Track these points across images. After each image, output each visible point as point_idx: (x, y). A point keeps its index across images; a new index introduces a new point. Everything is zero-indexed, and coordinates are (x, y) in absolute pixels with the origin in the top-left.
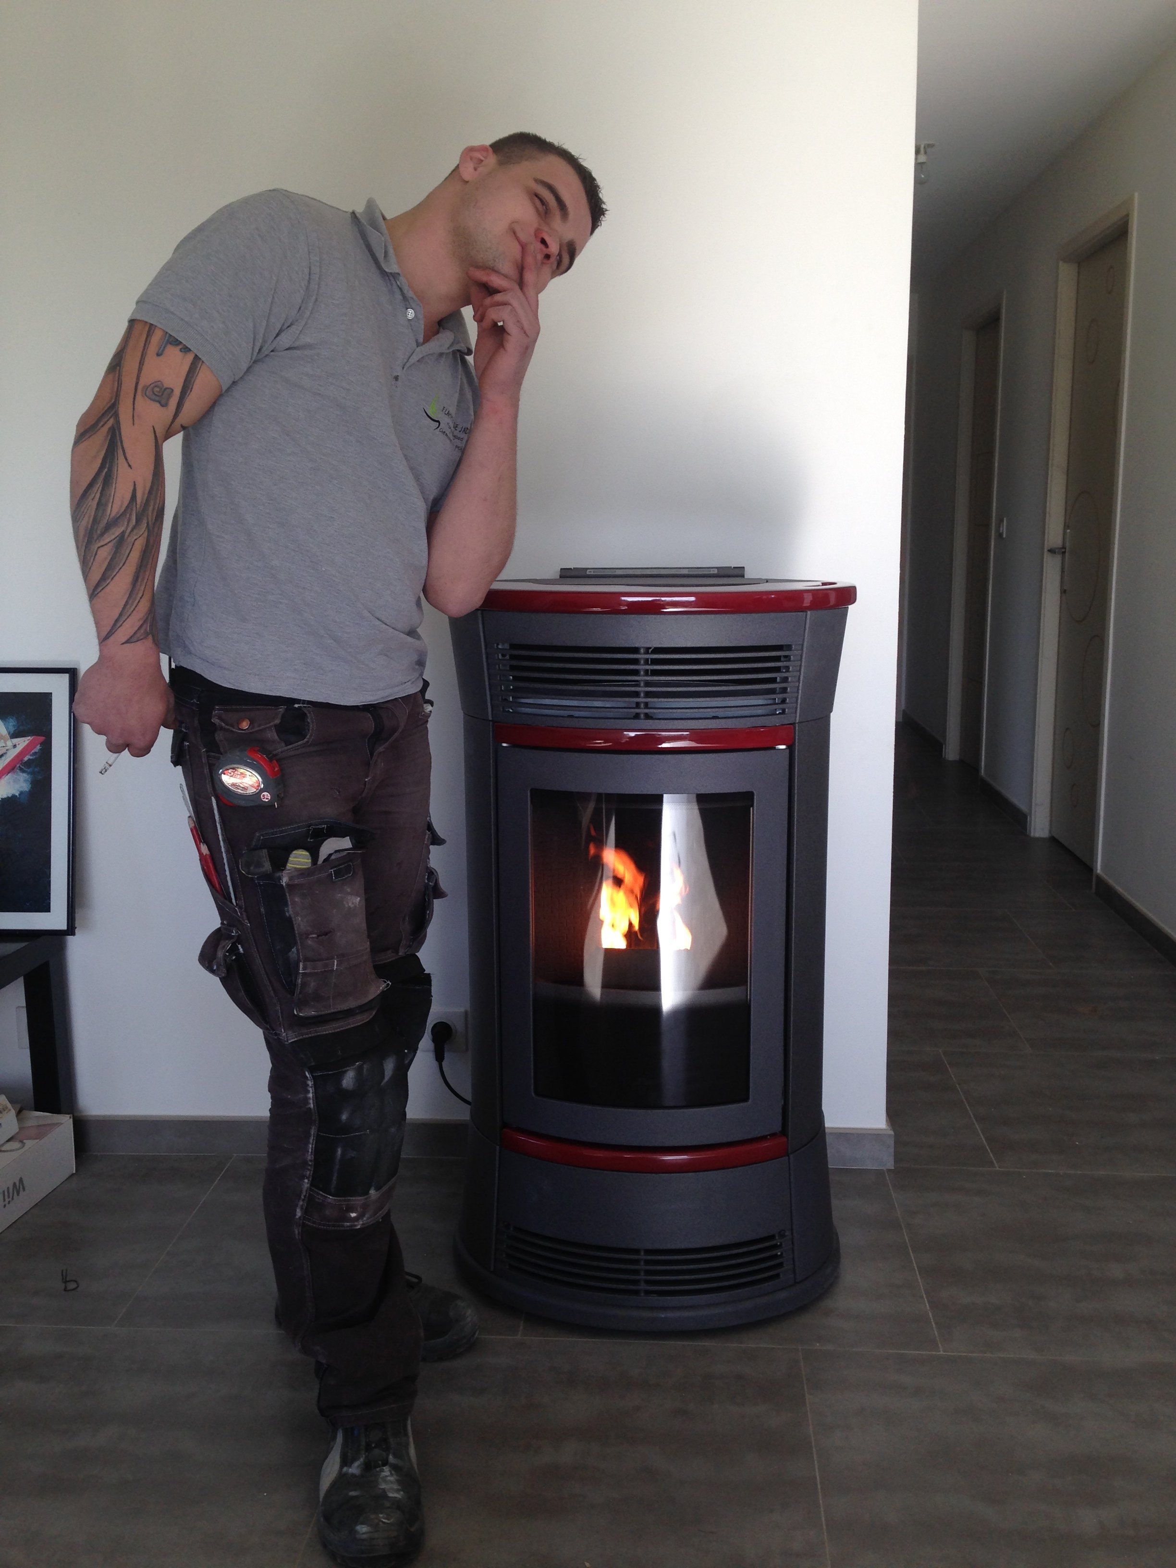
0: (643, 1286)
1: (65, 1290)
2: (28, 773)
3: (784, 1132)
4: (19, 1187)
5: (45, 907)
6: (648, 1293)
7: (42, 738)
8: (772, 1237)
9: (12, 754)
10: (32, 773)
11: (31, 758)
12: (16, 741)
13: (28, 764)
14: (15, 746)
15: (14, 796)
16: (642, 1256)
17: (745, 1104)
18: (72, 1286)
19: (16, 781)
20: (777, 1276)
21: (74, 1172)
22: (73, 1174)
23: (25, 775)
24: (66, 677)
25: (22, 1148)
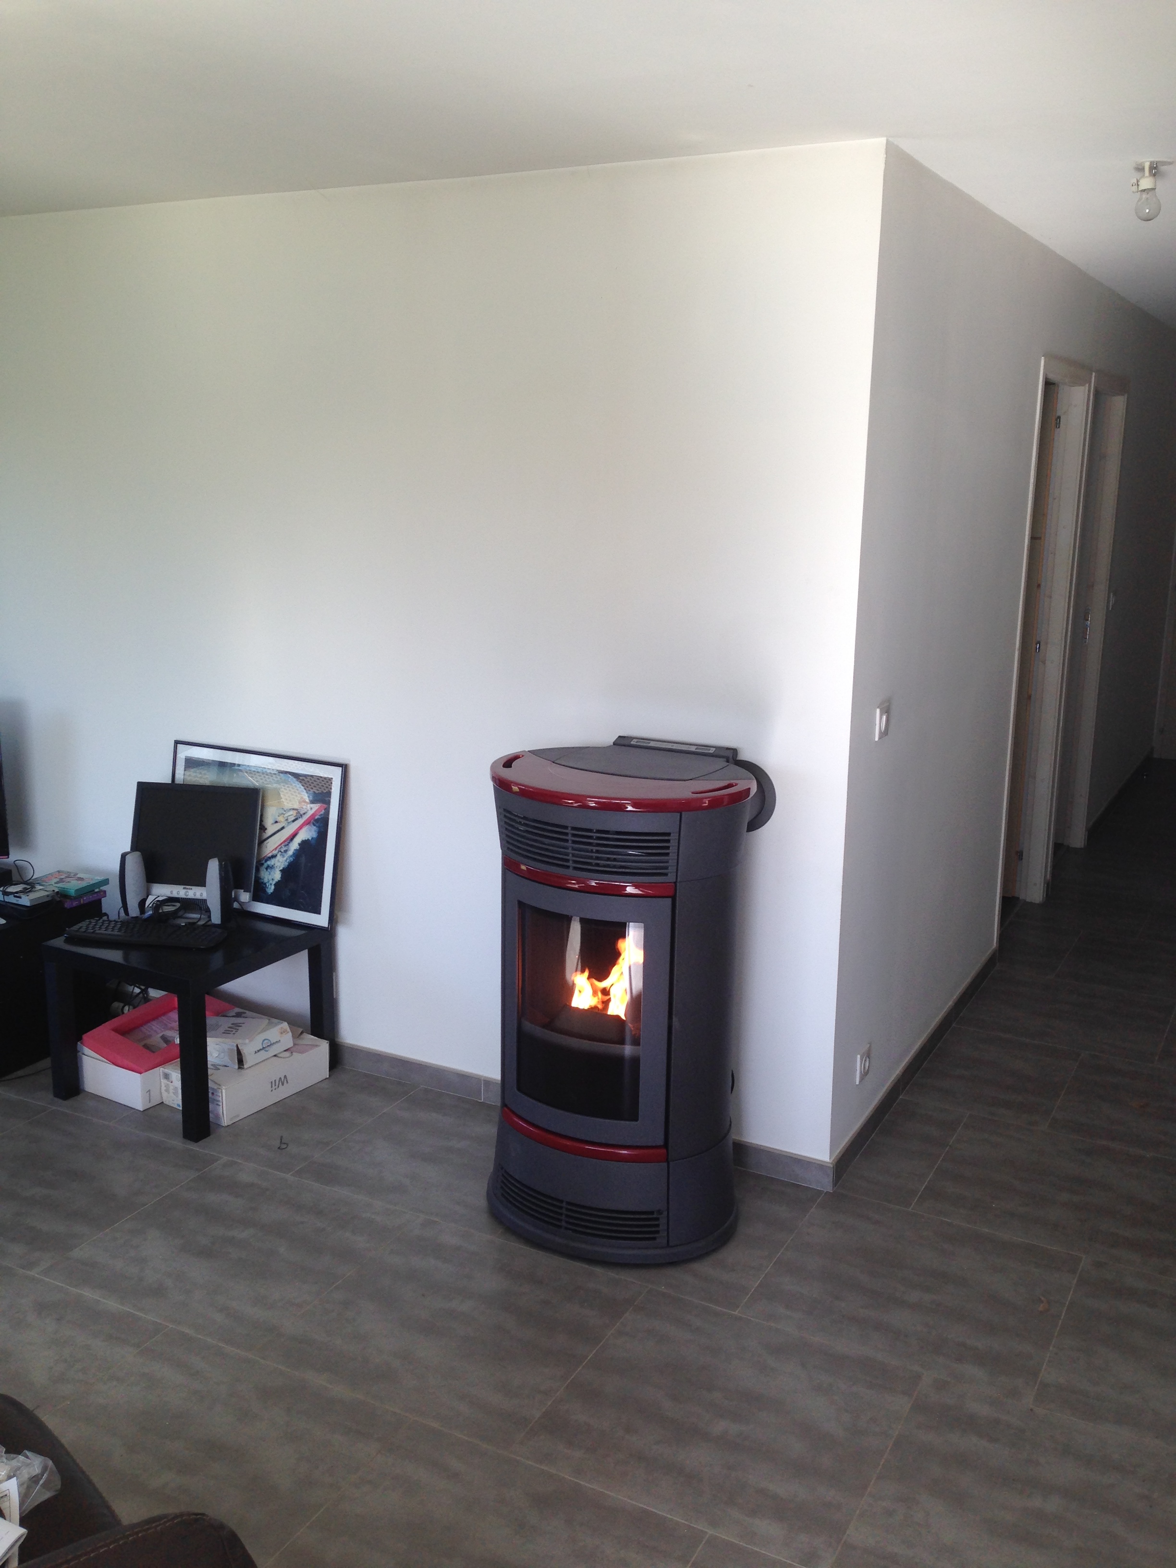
0: (563, 1224)
1: (279, 1148)
2: (317, 827)
3: (666, 1145)
4: (283, 1081)
5: (317, 911)
6: (566, 1228)
7: (325, 806)
8: (652, 1213)
9: (310, 813)
10: (319, 827)
11: (319, 817)
12: (312, 805)
13: (317, 821)
14: (311, 809)
15: (308, 840)
16: (564, 1205)
17: (636, 1123)
18: (284, 1146)
19: (310, 830)
20: (654, 1239)
21: (328, 1077)
22: (327, 1078)
23: (315, 827)
24: (338, 771)
25: (289, 1057)
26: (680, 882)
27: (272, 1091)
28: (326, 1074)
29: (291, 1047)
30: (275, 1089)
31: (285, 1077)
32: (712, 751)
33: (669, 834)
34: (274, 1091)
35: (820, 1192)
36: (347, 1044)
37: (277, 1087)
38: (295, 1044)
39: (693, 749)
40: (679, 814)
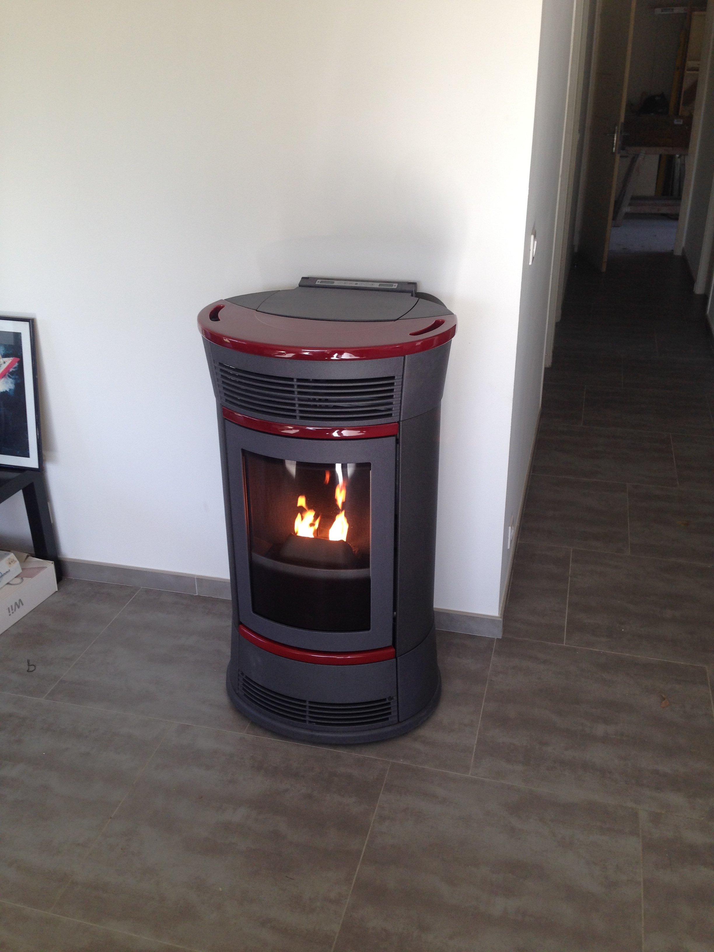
0: (308, 719)
1: (28, 671)
2: (13, 379)
3: (394, 645)
4: (19, 604)
5: (26, 454)
6: (310, 722)
7: (18, 359)
8: (385, 700)
9: (4, 367)
10: (15, 379)
11: (14, 370)
12: (5, 359)
13: (12, 373)
14: (4, 363)
15: (6, 391)
16: (308, 704)
17: (366, 632)
18: (32, 668)
19: (7, 383)
20: (387, 719)
22: (56, 591)
23: (11, 380)
24: (27, 324)
26: (401, 421)
27: (10, 615)
28: (55, 587)
29: (21, 573)
30: (13, 613)
31: (20, 600)
32: (395, 286)
33: (393, 378)
34: (12, 614)
35: (492, 640)
36: (70, 559)
37: (13, 611)
38: (23, 569)
39: (376, 285)
40: (403, 357)
